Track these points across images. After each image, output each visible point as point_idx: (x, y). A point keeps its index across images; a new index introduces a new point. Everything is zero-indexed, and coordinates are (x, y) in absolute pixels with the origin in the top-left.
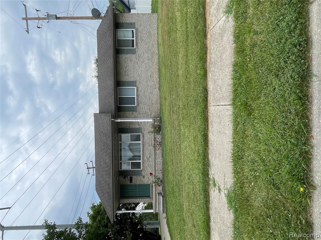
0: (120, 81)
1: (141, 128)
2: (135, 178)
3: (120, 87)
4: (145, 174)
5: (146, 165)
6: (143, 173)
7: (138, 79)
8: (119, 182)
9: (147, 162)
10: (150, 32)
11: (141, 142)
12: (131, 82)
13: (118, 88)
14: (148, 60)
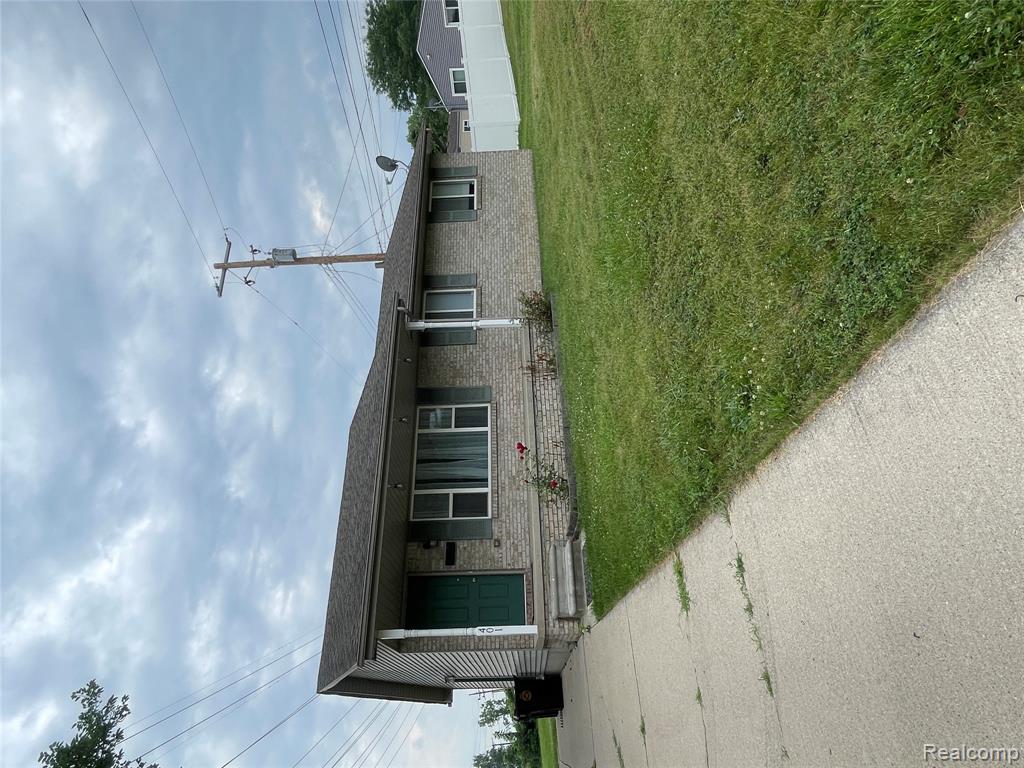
0: (432, 277)
1: (491, 387)
2: (465, 548)
3: (434, 289)
4: (504, 532)
5: (505, 501)
6: (495, 529)
7: (482, 269)
8: (404, 564)
9: (510, 489)
10: (513, 180)
11: (487, 429)
12: (460, 277)
13: (426, 292)
14: (510, 230)
